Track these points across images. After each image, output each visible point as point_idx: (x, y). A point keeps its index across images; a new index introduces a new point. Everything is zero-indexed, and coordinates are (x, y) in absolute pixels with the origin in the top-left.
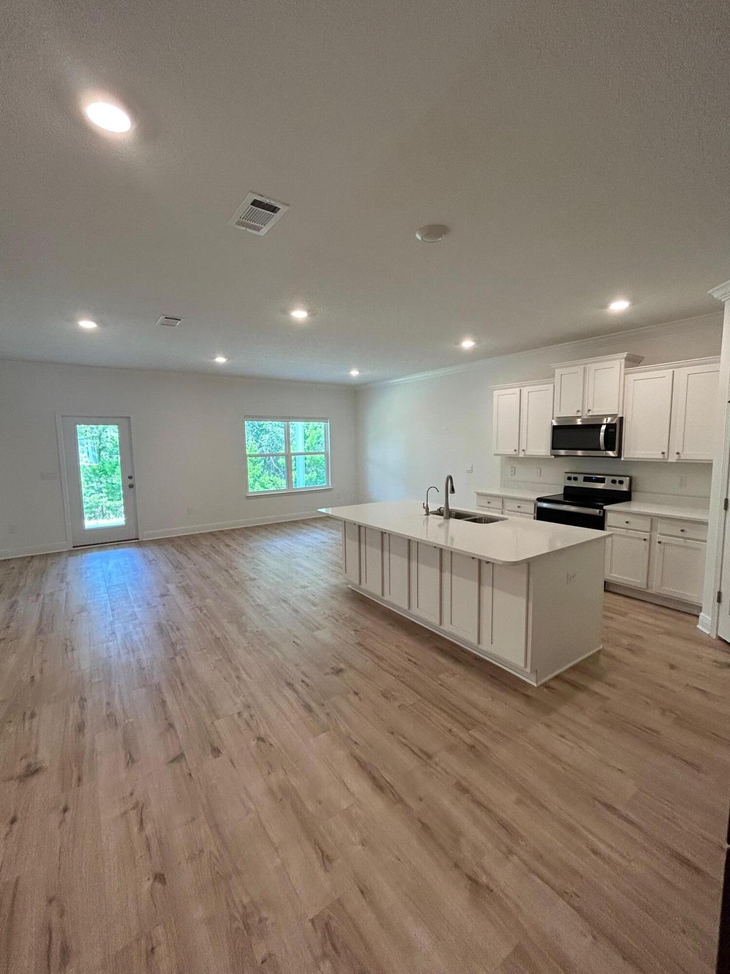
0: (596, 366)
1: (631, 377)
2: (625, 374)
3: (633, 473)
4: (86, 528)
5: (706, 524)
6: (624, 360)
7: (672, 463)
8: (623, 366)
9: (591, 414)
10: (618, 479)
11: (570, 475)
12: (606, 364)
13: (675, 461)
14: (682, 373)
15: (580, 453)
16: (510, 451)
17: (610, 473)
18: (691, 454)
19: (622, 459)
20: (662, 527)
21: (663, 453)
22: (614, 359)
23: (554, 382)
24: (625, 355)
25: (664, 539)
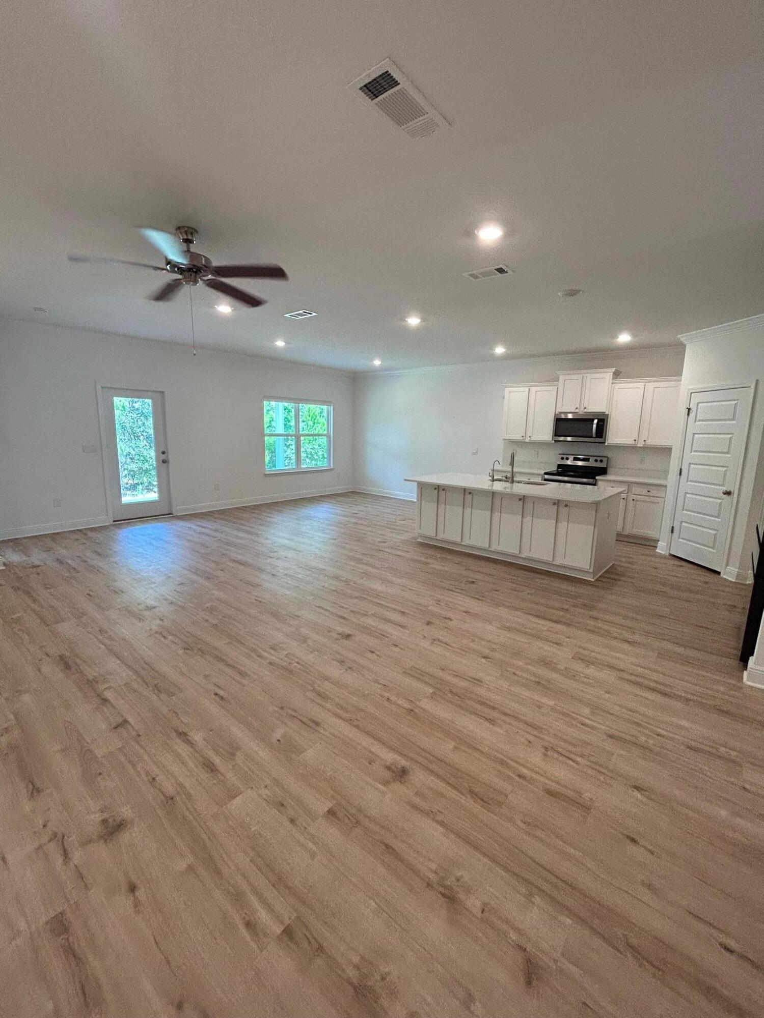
0: (594, 376)
1: (617, 386)
2: (613, 384)
3: (609, 455)
4: (123, 502)
5: (666, 486)
6: (612, 374)
7: (640, 447)
8: (611, 377)
9: (586, 410)
10: (599, 459)
11: (562, 456)
12: (601, 375)
13: (642, 446)
14: (651, 386)
15: (569, 439)
16: (518, 437)
17: (592, 454)
18: (653, 441)
19: (606, 444)
20: (635, 490)
21: (635, 440)
22: (606, 372)
23: (558, 385)
24: (614, 370)
25: (635, 497)
